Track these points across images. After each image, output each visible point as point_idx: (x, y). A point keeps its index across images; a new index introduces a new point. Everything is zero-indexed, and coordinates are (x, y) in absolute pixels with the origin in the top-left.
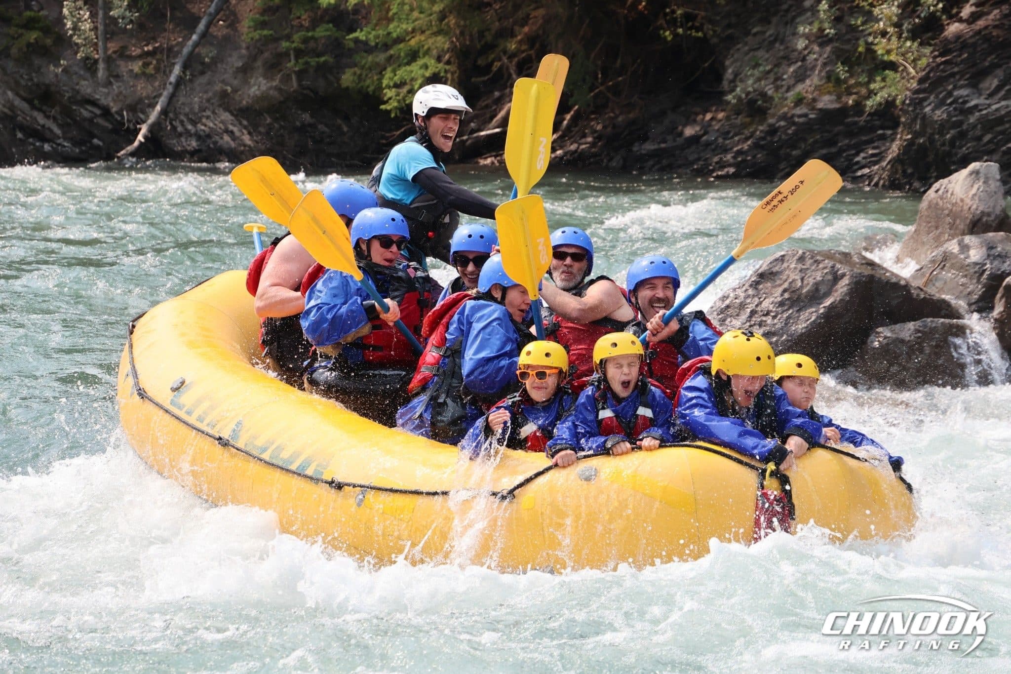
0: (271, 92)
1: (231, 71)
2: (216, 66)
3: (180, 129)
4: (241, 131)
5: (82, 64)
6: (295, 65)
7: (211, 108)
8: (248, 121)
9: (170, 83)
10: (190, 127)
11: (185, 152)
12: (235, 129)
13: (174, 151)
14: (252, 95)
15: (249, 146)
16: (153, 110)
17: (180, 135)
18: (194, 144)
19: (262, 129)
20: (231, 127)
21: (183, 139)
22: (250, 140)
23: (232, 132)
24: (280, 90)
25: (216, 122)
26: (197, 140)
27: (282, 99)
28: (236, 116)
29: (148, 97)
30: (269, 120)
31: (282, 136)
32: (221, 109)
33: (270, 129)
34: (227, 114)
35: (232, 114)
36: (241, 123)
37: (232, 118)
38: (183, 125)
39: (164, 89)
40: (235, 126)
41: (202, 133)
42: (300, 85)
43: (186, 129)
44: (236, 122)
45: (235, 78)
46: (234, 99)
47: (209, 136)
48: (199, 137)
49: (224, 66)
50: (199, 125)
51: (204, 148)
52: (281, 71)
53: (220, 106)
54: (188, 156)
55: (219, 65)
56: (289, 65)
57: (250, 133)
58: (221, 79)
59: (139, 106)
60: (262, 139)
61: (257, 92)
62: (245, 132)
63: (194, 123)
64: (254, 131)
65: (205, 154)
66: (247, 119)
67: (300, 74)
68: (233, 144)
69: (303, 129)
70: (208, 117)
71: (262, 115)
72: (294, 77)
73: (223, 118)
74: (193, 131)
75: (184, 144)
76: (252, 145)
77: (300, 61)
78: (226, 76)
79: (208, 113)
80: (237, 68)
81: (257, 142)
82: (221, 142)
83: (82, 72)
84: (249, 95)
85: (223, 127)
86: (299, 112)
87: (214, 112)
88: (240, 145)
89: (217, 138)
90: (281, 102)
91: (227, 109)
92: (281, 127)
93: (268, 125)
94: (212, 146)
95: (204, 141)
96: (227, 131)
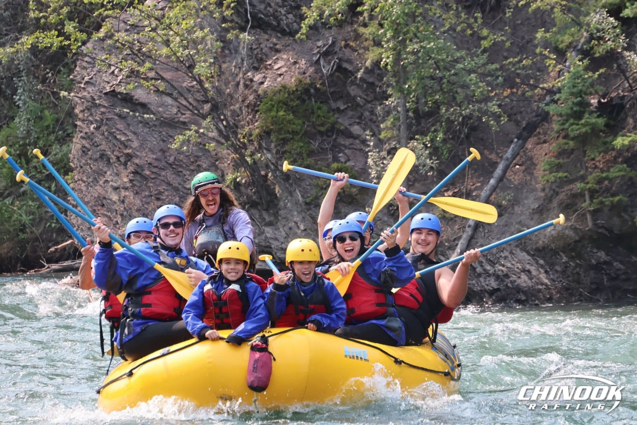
0: (567, 232)
1: (528, 214)
2: (513, 208)
3: (479, 270)
4: (538, 270)
5: (386, 211)
6: (590, 204)
7: (508, 249)
8: (545, 261)
9: (469, 226)
10: (488, 267)
11: (483, 291)
12: (533, 269)
13: (474, 291)
14: (548, 234)
15: (546, 285)
16: (453, 253)
17: (480, 275)
18: (494, 284)
19: (558, 268)
20: (528, 267)
21: (482, 279)
22: (547, 278)
23: (529, 271)
24: (575, 229)
25: (513, 262)
26: (496, 280)
27: (577, 238)
28: (532, 256)
29: (448, 241)
30: (565, 259)
31: (578, 274)
32: (518, 250)
33: (566, 267)
34: (524, 254)
35: (529, 254)
36: (537, 263)
37: (529, 258)
38: (482, 266)
39: (463, 232)
40: (532, 265)
41: (500, 273)
42: (595, 224)
43: (485, 270)
44: (533, 262)
45: (532, 219)
46: (530, 240)
47: (507, 276)
48: (497, 277)
49: (521, 208)
50: (497, 265)
51: (502, 287)
52: (577, 211)
53: (517, 246)
54: (487, 295)
55: (516, 208)
56: (583, 205)
57: (546, 272)
58: (519, 220)
59: (440, 249)
60: (558, 278)
61: (553, 232)
62: (542, 271)
63: (492, 263)
64: (551, 270)
65: (504, 293)
66: (543, 258)
67: (595, 213)
68: (530, 283)
69: (598, 267)
70: (506, 258)
71: (559, 254)
72: (589, 217)
73: (520, 258)
74: (491, 272)
75: (483, 284)
76: (549, 283)
77: (594, 201)
78: (523, 217)
79: (506, 253)
80: (533, 210)
81: (553, 280)
82: (519, 281)
83: (386, 219)
84: (545, 235)
85: (520, 267)
86: (595, 251)
87: (511, 253)
88: (537, 284)
89: (513, 278)
90: (576, 242)
91: (524, 250)
92: (577, 265)
93: (564, 263)
94: (509, 285)
95: (503, 281)
96: (524, 271)
